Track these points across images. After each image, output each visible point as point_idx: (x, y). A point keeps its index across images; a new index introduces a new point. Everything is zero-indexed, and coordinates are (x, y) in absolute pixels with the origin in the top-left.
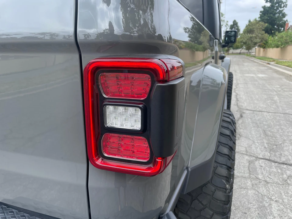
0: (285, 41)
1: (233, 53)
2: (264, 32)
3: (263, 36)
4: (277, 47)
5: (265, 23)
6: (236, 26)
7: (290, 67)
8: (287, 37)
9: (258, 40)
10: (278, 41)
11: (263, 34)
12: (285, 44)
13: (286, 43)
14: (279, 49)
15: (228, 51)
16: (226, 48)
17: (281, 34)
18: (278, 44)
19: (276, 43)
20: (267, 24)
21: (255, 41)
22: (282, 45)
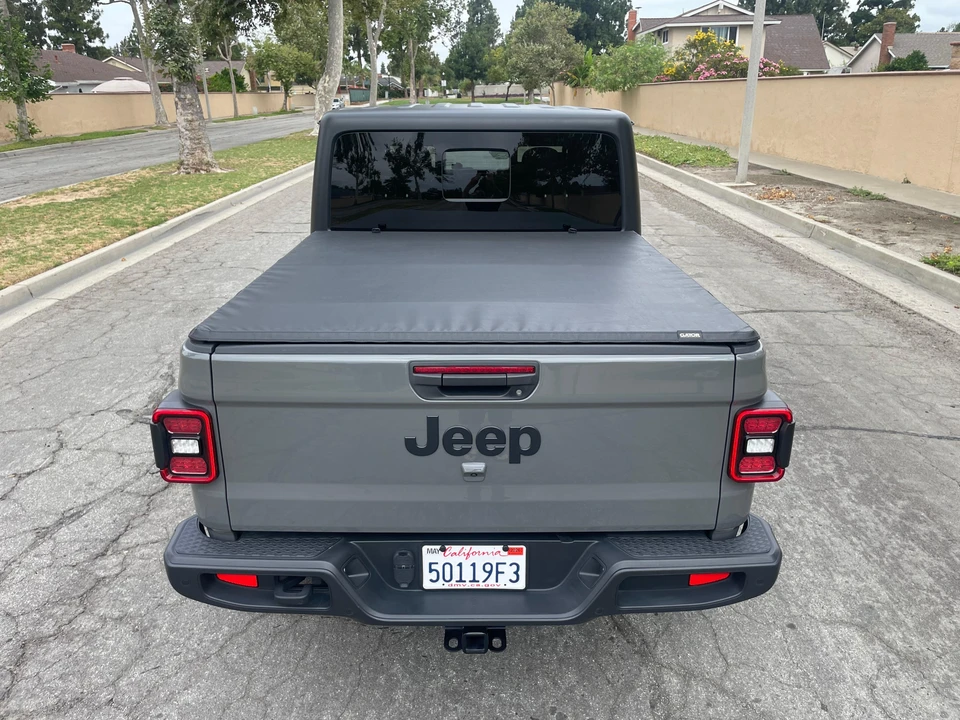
0: (632, 71)
1: (484, 96)
2: (572, 38)
3: (571, 50)
4: (614, 88)
5: (574, 8)
6: (487, 6)
7: (656, 158)
8: (636, 58)
9: (558, 63)
10: (616, 73)
11: (570, 45)
12: (634, 80)
13: (635, 76)
14: (617, 94)
15: (470, 88)
16: (466, 81)
17: (622, 49)
18: (616, 81)
19: (611, 77)
20: (578, 14)
21: (551, 64)
22: (625, 85)
